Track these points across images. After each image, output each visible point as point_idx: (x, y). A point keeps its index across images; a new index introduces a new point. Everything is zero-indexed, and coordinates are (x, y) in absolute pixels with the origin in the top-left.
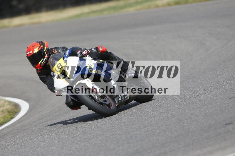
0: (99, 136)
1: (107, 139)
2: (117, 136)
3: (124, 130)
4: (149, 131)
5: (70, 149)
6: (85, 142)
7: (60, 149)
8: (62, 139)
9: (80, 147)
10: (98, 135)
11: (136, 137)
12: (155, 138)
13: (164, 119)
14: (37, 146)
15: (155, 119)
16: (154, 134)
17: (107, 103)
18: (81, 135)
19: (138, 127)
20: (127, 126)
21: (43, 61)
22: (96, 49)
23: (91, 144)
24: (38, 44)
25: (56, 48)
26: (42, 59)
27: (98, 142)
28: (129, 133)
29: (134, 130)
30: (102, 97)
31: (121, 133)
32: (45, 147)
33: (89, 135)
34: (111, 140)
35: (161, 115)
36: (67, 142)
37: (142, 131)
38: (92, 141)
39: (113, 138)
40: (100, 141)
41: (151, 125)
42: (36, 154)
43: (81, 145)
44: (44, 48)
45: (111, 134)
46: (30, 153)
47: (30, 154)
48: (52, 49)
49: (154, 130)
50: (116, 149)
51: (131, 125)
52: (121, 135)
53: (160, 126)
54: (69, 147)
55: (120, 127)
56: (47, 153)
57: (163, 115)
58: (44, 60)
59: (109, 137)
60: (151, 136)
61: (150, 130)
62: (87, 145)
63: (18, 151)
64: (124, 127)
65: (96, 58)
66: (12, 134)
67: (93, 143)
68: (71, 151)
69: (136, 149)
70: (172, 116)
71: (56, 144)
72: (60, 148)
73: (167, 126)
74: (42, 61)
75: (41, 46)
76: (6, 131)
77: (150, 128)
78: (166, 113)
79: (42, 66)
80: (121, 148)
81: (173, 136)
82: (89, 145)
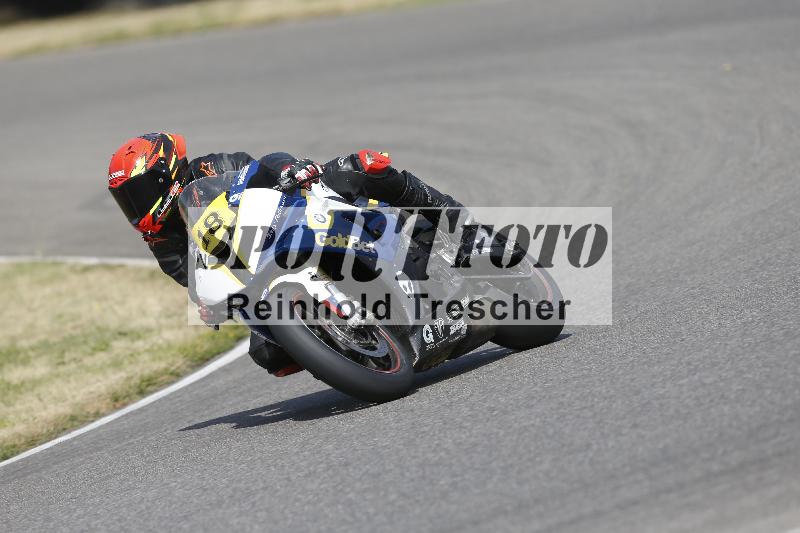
0: (535, 401)
1: (562, 410)
2: (598, 402)
3: (621, 380)
4: (704, 385)
5: (438, 445)
6: (488, 420)
7: (404, 445)
8: (412, 410)
9: (473, 439)
10: (533, 398)
11: (661, 405)
12: (726, 409)
13: (757, 344)
14: (324, 434)
15: (726, 345)
16: (722, 396)
17: (379, 353)
18: (472, 399)
19: (669, 372)
20: (633, 367)
21: (165, 207)
22: (353, 159)
23: (510, 427)
24: (149, 146)
25: (212, 158)
26: (161, 199)
27: (532, 422)
28: (637, 393)
29: (654, 380)
30: (362, 332)
31: (612, 392)
32: (354, 438)
33: (502, 399)
34: (578, 416)
35: (747, 332)
36: (426, 422)
37: (681, 386)
38: (513, 417)
39: (585, 408)
40: (538, 420)
41: (714, 365)
42: (322, 462)
43: (474, 432)
44: (167, 159)
45: (578, 395)
46: (301, 457)
47: (302, 461)
48: (198, 161)
49: (722, 384)
50: (595, 447)
51: (645, 363)
52: (611, 397)
53: (745, 369)
54: (436, 438)
55: (607, 370)
56: (359, 459)
57: (754, 331)
58: (169, 201)
59: (569, 405)
60: (711, 401)
61: (708, 381)
62: (495, 430)
63: (262, 452)
64: (620, 373)
65: (353, 192)
66: (240, 394)
67: (516, 425)
68: (443, 454)
69: (661, 446)
70: (786, 334)
71: (391, 428)
72: (402, 442)
73: (768, 370)
74: (161, 206)
75: (156, 151)
76: (221, 381)
77: (708, 377)
78: (765, 322)
79: (160, 223)
80: (611, 444)
81: (789, 402)
82: (502, 432)
